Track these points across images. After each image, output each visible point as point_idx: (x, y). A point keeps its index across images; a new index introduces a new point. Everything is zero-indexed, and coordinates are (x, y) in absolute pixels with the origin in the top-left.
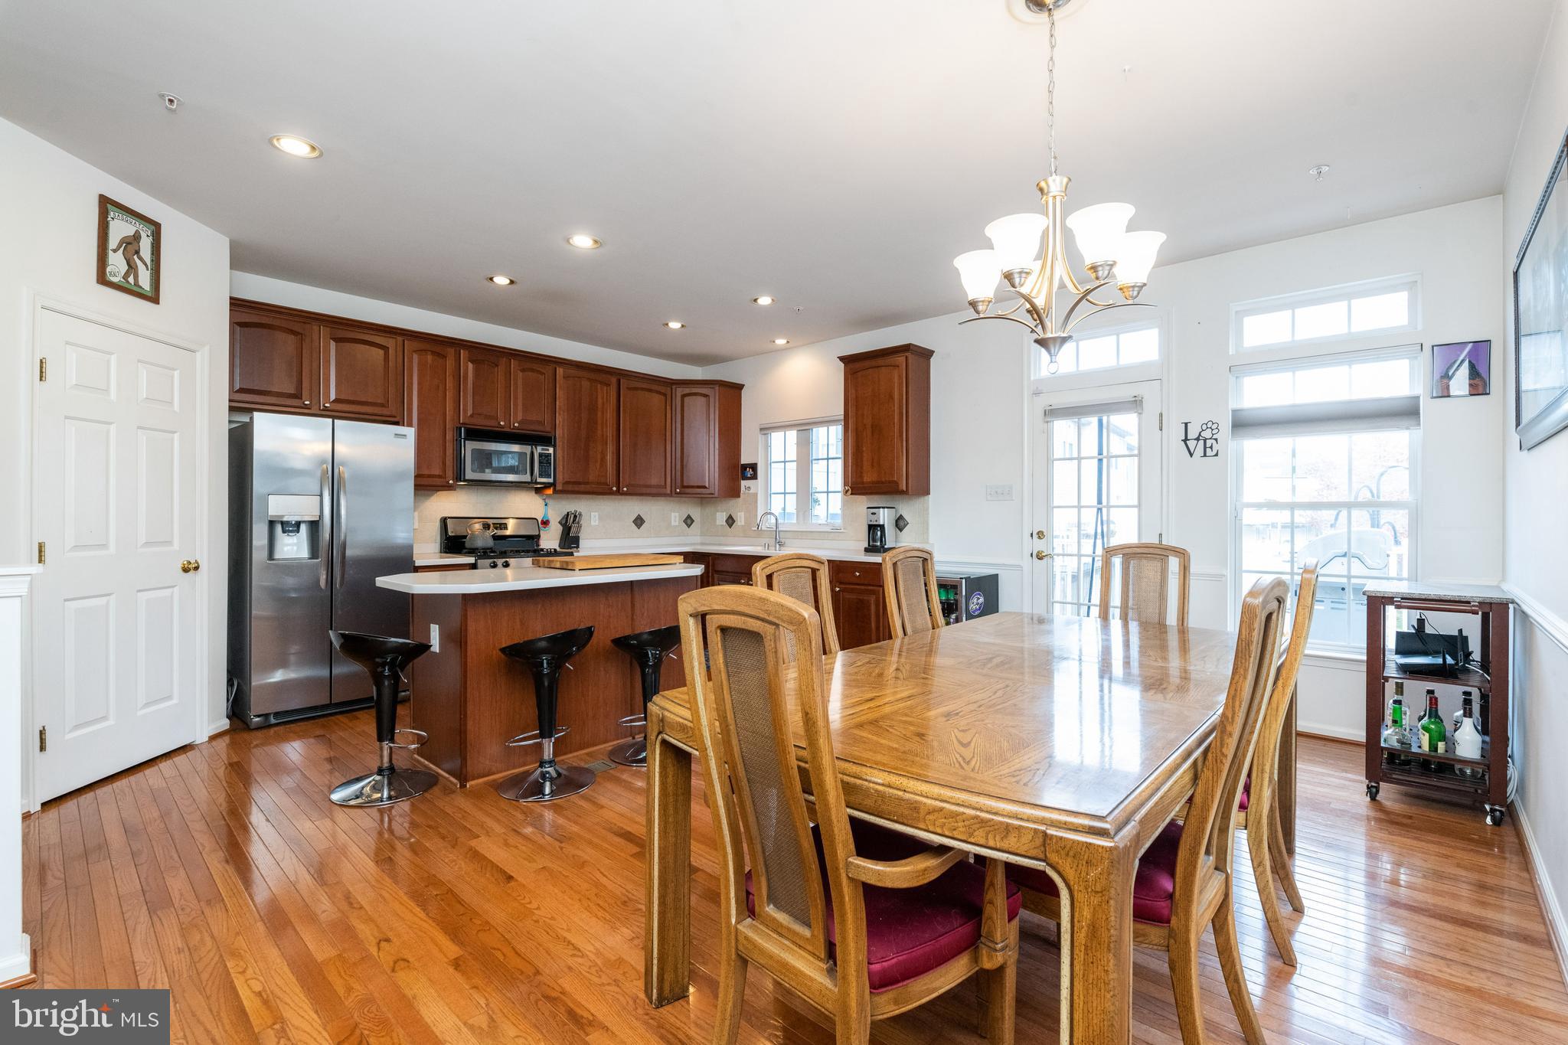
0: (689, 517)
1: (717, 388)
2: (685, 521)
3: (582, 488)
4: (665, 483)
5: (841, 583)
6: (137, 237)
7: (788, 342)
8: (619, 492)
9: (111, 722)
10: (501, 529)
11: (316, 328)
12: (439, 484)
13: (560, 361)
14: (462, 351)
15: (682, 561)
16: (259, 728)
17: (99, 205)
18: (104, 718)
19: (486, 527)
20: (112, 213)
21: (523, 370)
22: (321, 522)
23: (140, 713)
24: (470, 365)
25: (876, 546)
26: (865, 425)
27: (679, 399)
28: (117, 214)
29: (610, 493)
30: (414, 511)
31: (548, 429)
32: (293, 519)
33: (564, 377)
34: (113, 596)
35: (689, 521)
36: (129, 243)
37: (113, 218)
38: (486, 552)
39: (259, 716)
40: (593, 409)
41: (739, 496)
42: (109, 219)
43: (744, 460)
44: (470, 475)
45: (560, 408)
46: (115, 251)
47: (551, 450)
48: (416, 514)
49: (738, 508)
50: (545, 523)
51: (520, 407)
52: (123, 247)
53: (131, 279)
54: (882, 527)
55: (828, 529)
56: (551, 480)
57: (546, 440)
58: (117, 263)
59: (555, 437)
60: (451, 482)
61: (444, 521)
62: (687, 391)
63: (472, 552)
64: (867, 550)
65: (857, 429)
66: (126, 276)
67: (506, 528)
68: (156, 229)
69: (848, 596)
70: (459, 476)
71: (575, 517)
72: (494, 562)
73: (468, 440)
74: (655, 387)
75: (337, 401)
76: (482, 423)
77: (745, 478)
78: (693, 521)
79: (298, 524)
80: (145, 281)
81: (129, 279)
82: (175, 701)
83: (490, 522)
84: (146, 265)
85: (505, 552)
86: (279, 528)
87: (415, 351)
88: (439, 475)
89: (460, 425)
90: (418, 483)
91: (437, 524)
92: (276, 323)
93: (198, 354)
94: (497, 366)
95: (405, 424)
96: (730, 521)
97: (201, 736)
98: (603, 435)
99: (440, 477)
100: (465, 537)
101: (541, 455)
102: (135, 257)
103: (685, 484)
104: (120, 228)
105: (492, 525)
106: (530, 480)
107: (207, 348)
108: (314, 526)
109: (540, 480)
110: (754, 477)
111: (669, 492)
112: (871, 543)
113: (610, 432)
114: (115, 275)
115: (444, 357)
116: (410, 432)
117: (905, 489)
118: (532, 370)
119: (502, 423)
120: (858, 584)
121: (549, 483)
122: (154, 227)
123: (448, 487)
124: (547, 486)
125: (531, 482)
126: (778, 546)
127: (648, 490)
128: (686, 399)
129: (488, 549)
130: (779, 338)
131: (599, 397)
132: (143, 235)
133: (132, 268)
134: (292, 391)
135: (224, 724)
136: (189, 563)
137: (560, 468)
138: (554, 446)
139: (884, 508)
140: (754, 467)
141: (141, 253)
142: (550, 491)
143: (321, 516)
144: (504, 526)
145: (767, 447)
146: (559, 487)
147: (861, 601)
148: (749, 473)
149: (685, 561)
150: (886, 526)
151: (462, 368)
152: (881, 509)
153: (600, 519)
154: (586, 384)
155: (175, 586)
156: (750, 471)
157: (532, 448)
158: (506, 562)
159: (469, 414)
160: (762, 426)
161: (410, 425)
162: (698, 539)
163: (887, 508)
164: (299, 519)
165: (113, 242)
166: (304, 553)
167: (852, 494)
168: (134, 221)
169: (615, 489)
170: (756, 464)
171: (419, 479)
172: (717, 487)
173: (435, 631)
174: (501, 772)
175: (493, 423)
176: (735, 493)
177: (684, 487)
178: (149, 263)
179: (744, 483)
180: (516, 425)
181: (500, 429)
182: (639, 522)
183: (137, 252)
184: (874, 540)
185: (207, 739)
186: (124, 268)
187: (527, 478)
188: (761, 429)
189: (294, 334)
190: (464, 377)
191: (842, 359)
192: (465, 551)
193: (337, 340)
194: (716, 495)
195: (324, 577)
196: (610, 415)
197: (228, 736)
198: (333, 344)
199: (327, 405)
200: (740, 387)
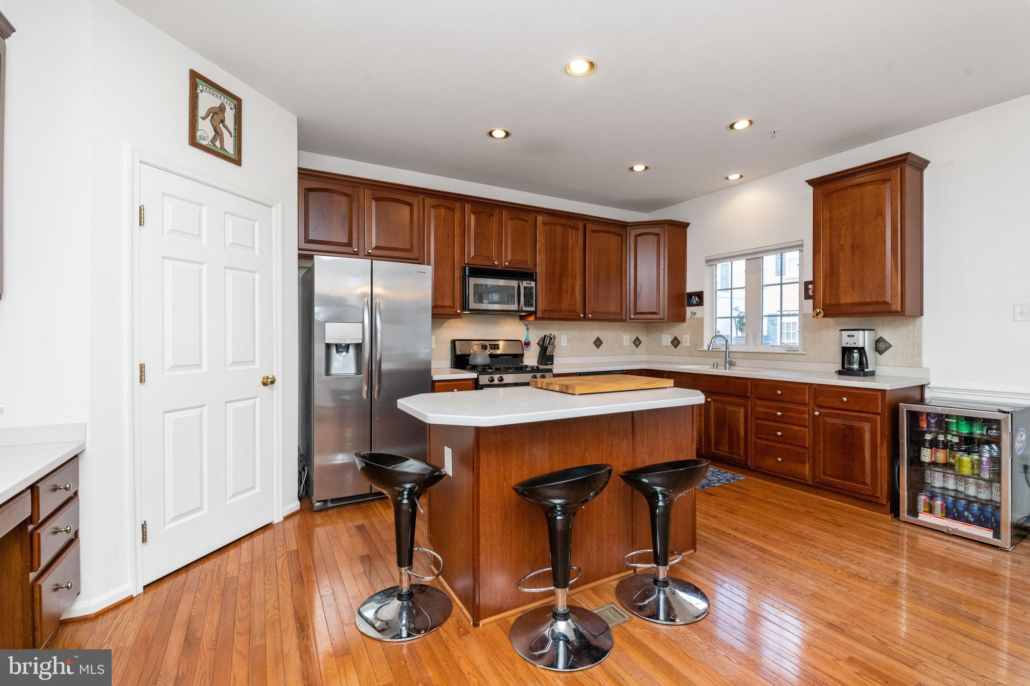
0: (637, 339)
1: (666, 227)
2: (634, 342)
3: (556, 315)
4: (622, 311)
5: (820, 407)
6: (222, 109)
7: (741, 176)
8: (585, 319)
9: (204, 511)
10: (495, 349)
11: (361, 190)
12: (449, 313)
13: (538, 210)
14: (466, 205)
15: (673, 385)
16: (320, 511)
17: (190, 78)
18: (199, 509)
19: (484, 347)
20: (201, 86)
21: (512, 219)
22: (363, 344)
23: (229, 502)
24: (473, 217)
25: (853, 369)
26: (842, 246)
27: (632, 239)
28: (205, 88)
29: (580, 319)
30: (432, 335)
31: (531, 267)
32: (344, 342)
33: (542, 224)
34: (205, 408)
35: (637, 343)
36: (215, 113)
37: (201, 91)
38: (485, 368)
39: (319, 501)
40: (565, 249)
41: (685, 321)
42: (198, 91)
43: (690, 288)
44: (472, 305)
45: (540, 250)
46: (204, 118)
47: (533, 284)
48: (433, 337)
49: (683, 332)
50: (527, 344)
51: (510, 250)
52: (210, 116)
53: (218, 144)
54: (861, 350)
55: (783, 351)
56: (533, 309)
57: (529, 275)
58: (205, 129)
59: (536, 273)
60: (459, 311)
61: (453, 342)
62: (640, 231)
63: (474, 368)
64: (840, 373)
65: (831, 251)
66: (213, 140)
67: (498, 348)
68: (238, 103)
69: (829, 420)
70: (464, 306)
71: (551, 339)
72: (492, 377)
73: (472, 277)
74: (612, 229)
75: (377, 248)
76: (480, 263)
77: (690, 305)
78: (640, 342)
79: (347, 347)
80: (229, 145)
81: (216, 143)
82: (257, 490)
83: (487, 343)
84: (230, 132)
85: (499, 369)
86: (334, 350)
87: (432, 207)
88: (450, 306)
89: (466, 265)
90: (435, 313)
91: (449, 346)
92: (335, 187)
93: (273, 209)
94: (493, 216)
95: (425, 264)
96: (676, 342)
97: (277, 519)
98: (573, 271)
99: (450, 307)
100: (469, 355)
101: (525, 288)
102: (221, 125)
103: (638, 311)
104: (208, 100)
105: (489, 347)
106: (517, 309)
107: (280, 204)
108: (359, 347)
109: (524, 309)
110: (700, 303)
111: (624, 318)
112: (846, 366)
113: (578, 268)
114: (204, 139)
115: (453, 210)
116: (428, 270)
117: (899, 310)
118: (519, 219)
119: (496, 263)
120: (847, 410)
121: (530, 311)
122: (236, 102)
123: (457, 316)
124: (530, 314)
125: (518, 311)
126: (728, 365)
127: (609, 317)
128: (639, 238)
129: (486, 365)
130: (731, 174)
131: (570, 238)
132: (228, 107)
133: (218, 134)
134: (346, 241)
135: (296, 505)
136: (268, 378)
137: (540, 299)
138: (535, 281)
139: (864, 330)
140: (700, 295)
141: (226, 123)
142: (532, 318)
143: (363, 339)
144: (496, 347)
145: (713, 276)
146: (539, 315)
147: (851, 428)
148: (695, 300)
149: (676, 385)
150: (866, 349)
151: (466, 219)
152: (861, 332)
153: (569, 340)
154: (559, 229)
155: (257, 397)
156: (698, 298)
157: (519, 282)
158: (501, 377)
159: (471, 257)
160: (708, 259)
161: (429, 264)
162: (645, 358)
163: (867, 330)
164: (348, 342)
165: (202, 111)
166: (351, 369)
167: (824, 316)
168: (219, 95)
169: (582, 315)
170: (702, 292)
171: (435, 309)
172: (666, 313)
173: (448, 452)
174: (512, 609)
175: (490, 263)
176: (681, 318)
177: (636, 313)
178: (232, 131)
179: (689, 310)
180: (507, 264)
181: (494, 268)
182: (598, 343)
183: (223, 121)
184: (850, 363)
185: (282, 519)
186: (212, 133)
187: (514, 307)
188: (707, 261)
189: (347, 197)
190: (467, 225)
191: (811, 182)
192: (469, 367)
193: (377, 199)
194: (666, 320)
195: (366, 389)
196: (578, 254)
197: (299, 515)
198: (374, 202)
199: (370, 251)
200: (685, 226)
